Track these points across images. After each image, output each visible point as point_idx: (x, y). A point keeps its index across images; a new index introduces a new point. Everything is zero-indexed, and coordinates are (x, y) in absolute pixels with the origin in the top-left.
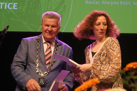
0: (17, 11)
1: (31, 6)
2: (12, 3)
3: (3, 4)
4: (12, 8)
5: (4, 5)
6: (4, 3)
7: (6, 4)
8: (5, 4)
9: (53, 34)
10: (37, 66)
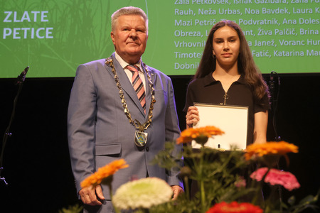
0: (53, 41)
1: (76, 33)
2: (43, 29)
3: (28, 31)
4: (43, 37)
5: (29, 33)
6: (29, 29)
7: (33, 29)
8: (31, 30)
9: (139, 45)
10: (125, 111)
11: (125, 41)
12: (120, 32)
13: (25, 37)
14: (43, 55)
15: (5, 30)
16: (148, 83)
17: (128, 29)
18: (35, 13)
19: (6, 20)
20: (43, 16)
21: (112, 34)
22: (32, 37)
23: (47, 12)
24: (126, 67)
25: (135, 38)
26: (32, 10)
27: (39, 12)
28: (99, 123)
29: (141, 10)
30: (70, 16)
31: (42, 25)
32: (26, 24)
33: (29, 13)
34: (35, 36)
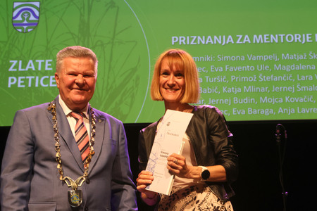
0: (56, 89)
2: (47, 77)
3: (32, 79)
4: (47, 85)
5: (33, 81)
6: (33, 77)
7: (37, 78)
8: (35, 78)
10: (58, 167)
12: (65, 76)
13: (30, 85)
15: (10, 78)
18: (40, 62)
19: (11, 69)
20: (47, 65)
22: (37, 85)
23: (51, 60)
26: (37, 58)
27: (43, 61)
31: (46, 73)
32: (30, 72)
33: (33, 61)
34: (39, 85)
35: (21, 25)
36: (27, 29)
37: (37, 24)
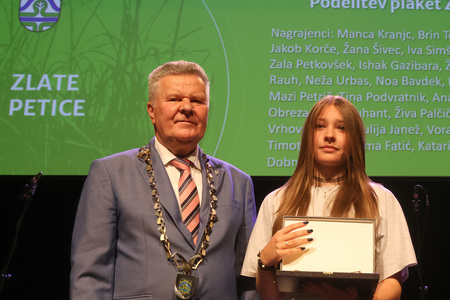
0: (84, 121)
1: (119, 109)
2: (70, 101)
3: (47, 104)
4: (69, 114)
5: (48, 107)
6: (49, 101)
7: (55, 102)
8: (52, 102)
9: (196, 125)
10: (162, 238)
11: (173, 118)
12: (165, 104)
13: (43, 113)
14: (67, 141)
15: (13, 101)
16: (207, 188)
17: (178, 98)
18: (59, 77)
19: (14, 88)
20: (70, 82)
21: (149, 106)
22: (53, 113)
23: (77, 76)
24: (171, 163)
25: (189, 114)
26: (55, 72)
27: (65, 76)
28: (120, 259)
29: (199, 67)
30: (111, 83)
31: (68, 95)
32: (44, 93)
33: (50, 77)
34: (58, 113)
35: (32, 19)
36: (41, 26)
37: (57, 20)
